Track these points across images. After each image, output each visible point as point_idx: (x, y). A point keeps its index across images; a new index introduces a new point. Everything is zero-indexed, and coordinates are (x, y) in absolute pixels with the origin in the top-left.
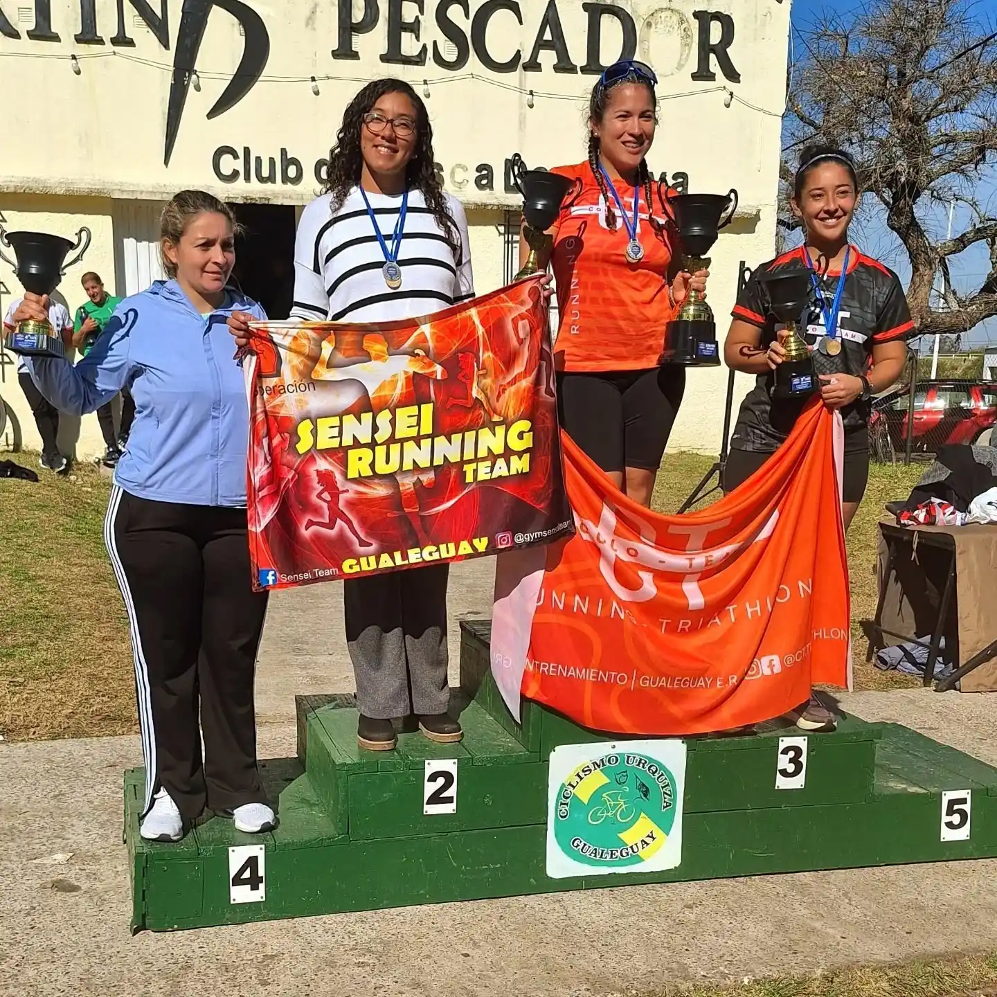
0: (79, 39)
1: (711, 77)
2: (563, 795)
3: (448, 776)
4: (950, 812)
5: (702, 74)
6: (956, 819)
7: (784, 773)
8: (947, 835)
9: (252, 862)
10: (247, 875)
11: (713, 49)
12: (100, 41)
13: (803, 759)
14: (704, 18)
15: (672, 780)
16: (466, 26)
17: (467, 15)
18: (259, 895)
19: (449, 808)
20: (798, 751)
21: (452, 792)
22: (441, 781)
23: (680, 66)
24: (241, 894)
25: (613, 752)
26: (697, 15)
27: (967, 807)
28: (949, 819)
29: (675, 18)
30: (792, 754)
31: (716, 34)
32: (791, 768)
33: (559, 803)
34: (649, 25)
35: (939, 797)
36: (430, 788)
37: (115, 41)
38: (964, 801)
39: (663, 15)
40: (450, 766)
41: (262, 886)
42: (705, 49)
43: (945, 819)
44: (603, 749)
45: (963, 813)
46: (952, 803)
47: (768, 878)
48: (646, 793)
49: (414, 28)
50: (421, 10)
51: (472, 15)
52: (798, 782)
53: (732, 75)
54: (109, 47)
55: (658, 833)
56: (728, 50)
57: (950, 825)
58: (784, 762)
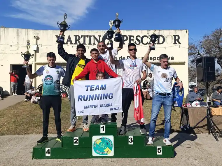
0: (89, 44)
1: (177, 44)
2: (95, 143)
3: (77, 139)
4: (158, 150)
5: (175, 43)
6: (159, 151)
7: (130, 142)
8: (158, 154)
9: (49, 150)
10: (48, 152)
11: (176, 40)
12: (91, 44)
13: (133, 140)
14: (175, 36)
15: (112, 142)
16: (140, 39)
17: (140, 38)
18: (49, 155)
19: (77, 144)
20: (132, 138)
21: (78, 142)
22: (76, 140)
23: (172, 42)
24: (47, 155)
25: (102, 137)
26: (174, 36)
27: (161, 149)
28: (158, 151)
29: (171, 36)
30: (131, 139)
31: (177, 38)
32: (131, 141)
33: (94, 145)
34: (167, 37)
35: (156, 147)
36: (75, 141)
37: (93, 44)
38: (160, 148)
39: (169, 36)
40: (77, 138)
41: (50, 154)
42: (175, 40)
43: (157, 151)
44: (101, 137)
45: (160, 150)
46: (158, 148)
47: (128, 159)
48: (108, 144)
49: (133, 40)
50: (134, 38)
51: (141, 38)
52: (132, 143)
53: (180, 43)
54: (92, 45)
55: (110, 150)
56: (179, 40)
57: (158, 152)
58: (130, 140)
